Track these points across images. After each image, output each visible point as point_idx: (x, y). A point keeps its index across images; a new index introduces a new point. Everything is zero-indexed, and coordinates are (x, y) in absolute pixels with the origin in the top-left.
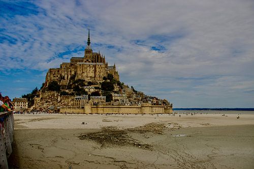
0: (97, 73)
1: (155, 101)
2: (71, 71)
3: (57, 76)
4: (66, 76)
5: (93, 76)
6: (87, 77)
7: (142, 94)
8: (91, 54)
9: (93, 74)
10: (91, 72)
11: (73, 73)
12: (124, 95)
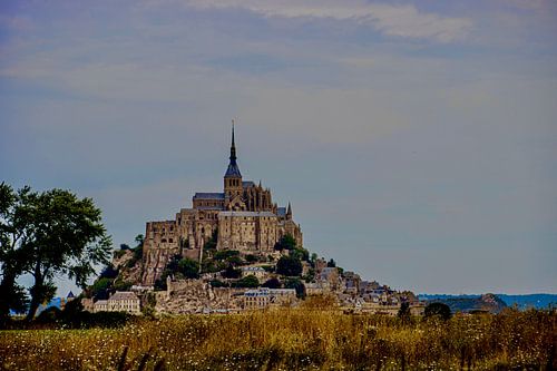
0: (263, 235)
1: (385, 297)
2: (203, 230)
3: (171, 241)
4: (192, 241)
5: (253, 241)
6: (241, 243)
7: (358, 279)
8: (240, 189)
9: (253, 237)
10: (248, 232)
11: (208, 233)
12: (325, 285)
